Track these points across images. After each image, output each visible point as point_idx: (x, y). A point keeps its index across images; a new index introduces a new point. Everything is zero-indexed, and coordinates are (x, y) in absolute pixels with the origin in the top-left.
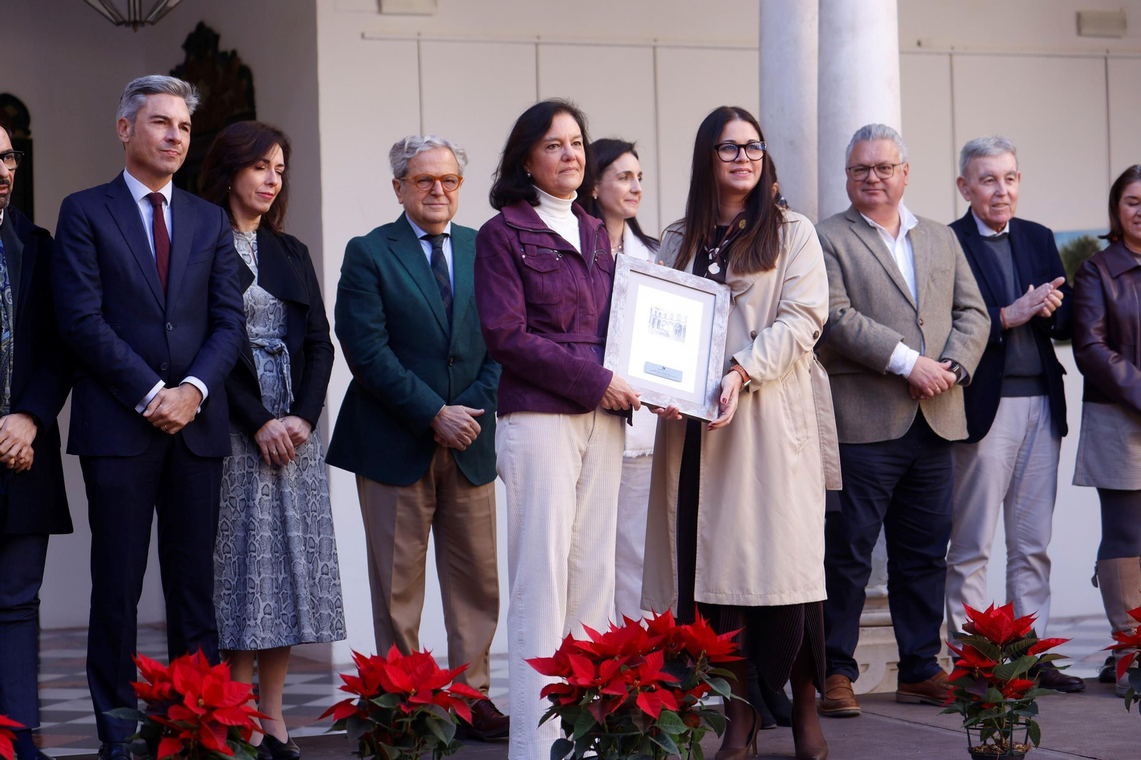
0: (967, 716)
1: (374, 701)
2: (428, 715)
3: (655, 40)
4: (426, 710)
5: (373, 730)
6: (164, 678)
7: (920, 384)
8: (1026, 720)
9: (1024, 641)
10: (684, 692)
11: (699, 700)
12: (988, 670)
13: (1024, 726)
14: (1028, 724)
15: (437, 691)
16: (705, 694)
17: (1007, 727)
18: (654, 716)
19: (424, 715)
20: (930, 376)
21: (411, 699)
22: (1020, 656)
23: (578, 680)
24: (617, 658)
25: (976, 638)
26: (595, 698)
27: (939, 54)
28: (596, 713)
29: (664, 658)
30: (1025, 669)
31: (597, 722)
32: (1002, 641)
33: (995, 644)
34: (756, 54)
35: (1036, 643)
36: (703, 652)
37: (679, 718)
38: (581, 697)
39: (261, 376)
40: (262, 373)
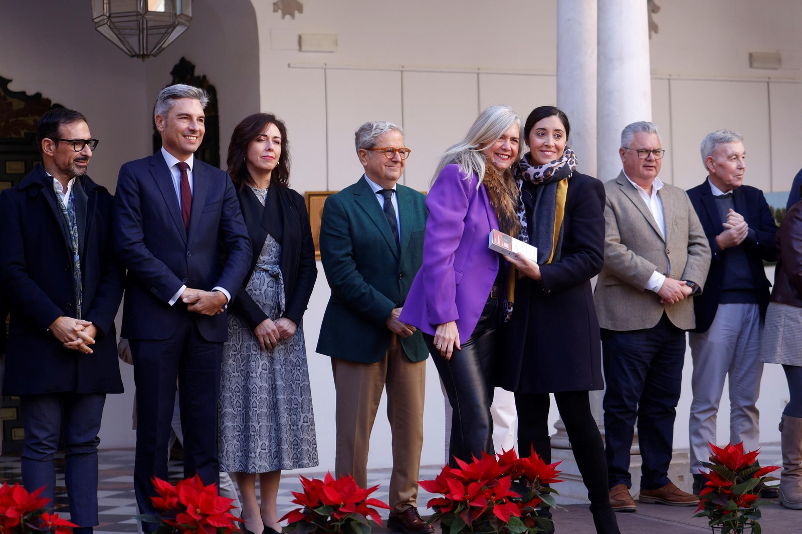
0: (712, 519)
1: (316, 511)
2: (352, 520)
3: (479, 69)
4: (351, 517)
5: (314, 530)
6: (173, 495)
7: (666, 296)
8: (751, 521)
9: (751, 468)
10: (524, 504)
12: (728, 488)
13: (750, 526)
14: (753, 524)
15: (358, 504)
17: (739, 526)
18: (504, 520)
19: (349, 520)
20: (673, 291)
21: (341, 509)
22: (749, 479)
23: (454, 497)
24: (479, 481)
25: (719, 467)
27: (661, 79)
28: (465, 518)
29: (511, 481)
30: (752, 488)
31: (466, 525)
32: (736, 468)
33: (732, 470)
35: (759, 470)
36: (536, 477)
37: (521, 522)
38: (455, 508)
39: (265, 290)
40: (266, 288)
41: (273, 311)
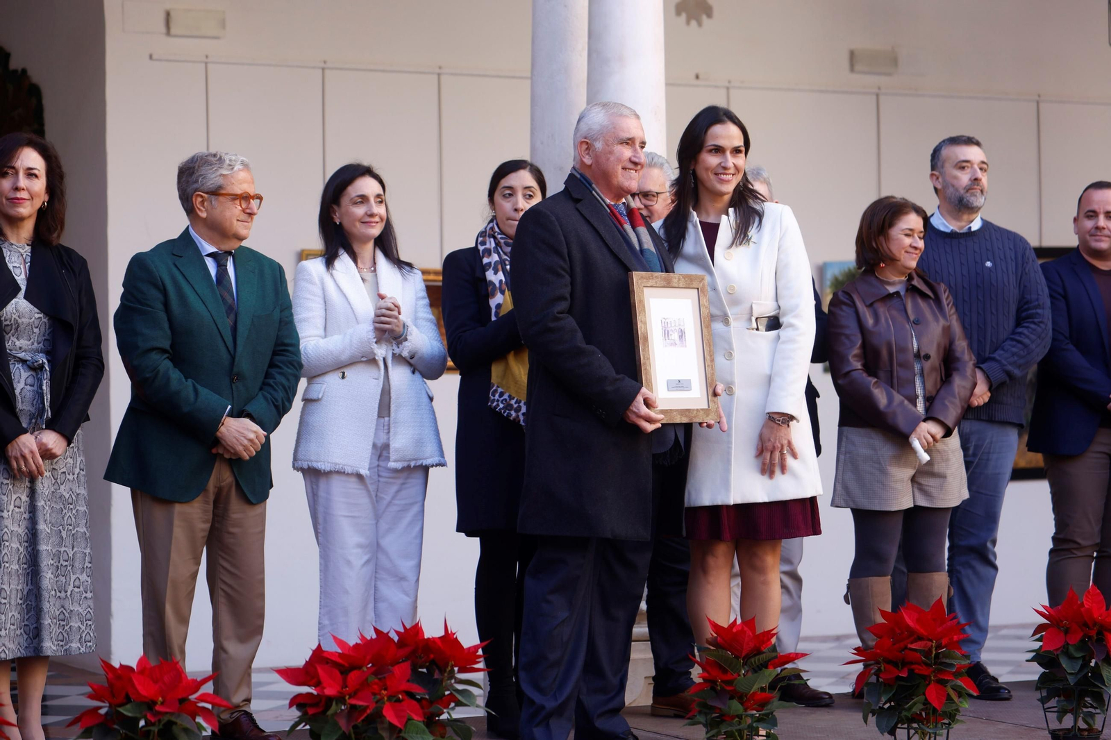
0: (709, 729)
1: (121, 710)
2: (175, 723)
3: (439, 68)
4: (173, 719)
8: (766, 732)
9: (764, 655)
10: (431, 702)
11: (445, 710)
12: (730, 683)
14: (768, 736)
15: (183, 700)
16: (452, 705)
18: (399, 725)
19: (170, 724)
21: (157, 708)
22: (761, 670)
23: (325, 690)
24: (365, 669)
25: (719, 652)
26: (343, 708)
27: (716, 87)
28: (342, 723)
29: (412, 670)
30: (765, 684)
31: (344, 732)
32: (744, 654)
33: (737, 657)
34: (529, 82)
36: (450, 664)
37: (425, 728)
38: (328, 707)
39: (21, 390)
40: (22, 387)
41: (34, 421)
